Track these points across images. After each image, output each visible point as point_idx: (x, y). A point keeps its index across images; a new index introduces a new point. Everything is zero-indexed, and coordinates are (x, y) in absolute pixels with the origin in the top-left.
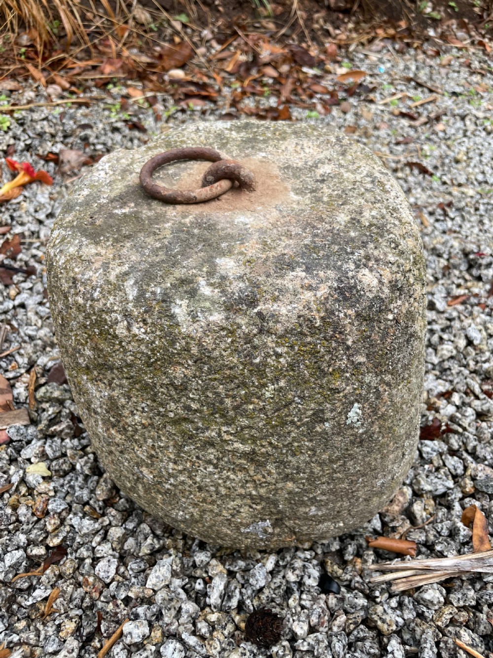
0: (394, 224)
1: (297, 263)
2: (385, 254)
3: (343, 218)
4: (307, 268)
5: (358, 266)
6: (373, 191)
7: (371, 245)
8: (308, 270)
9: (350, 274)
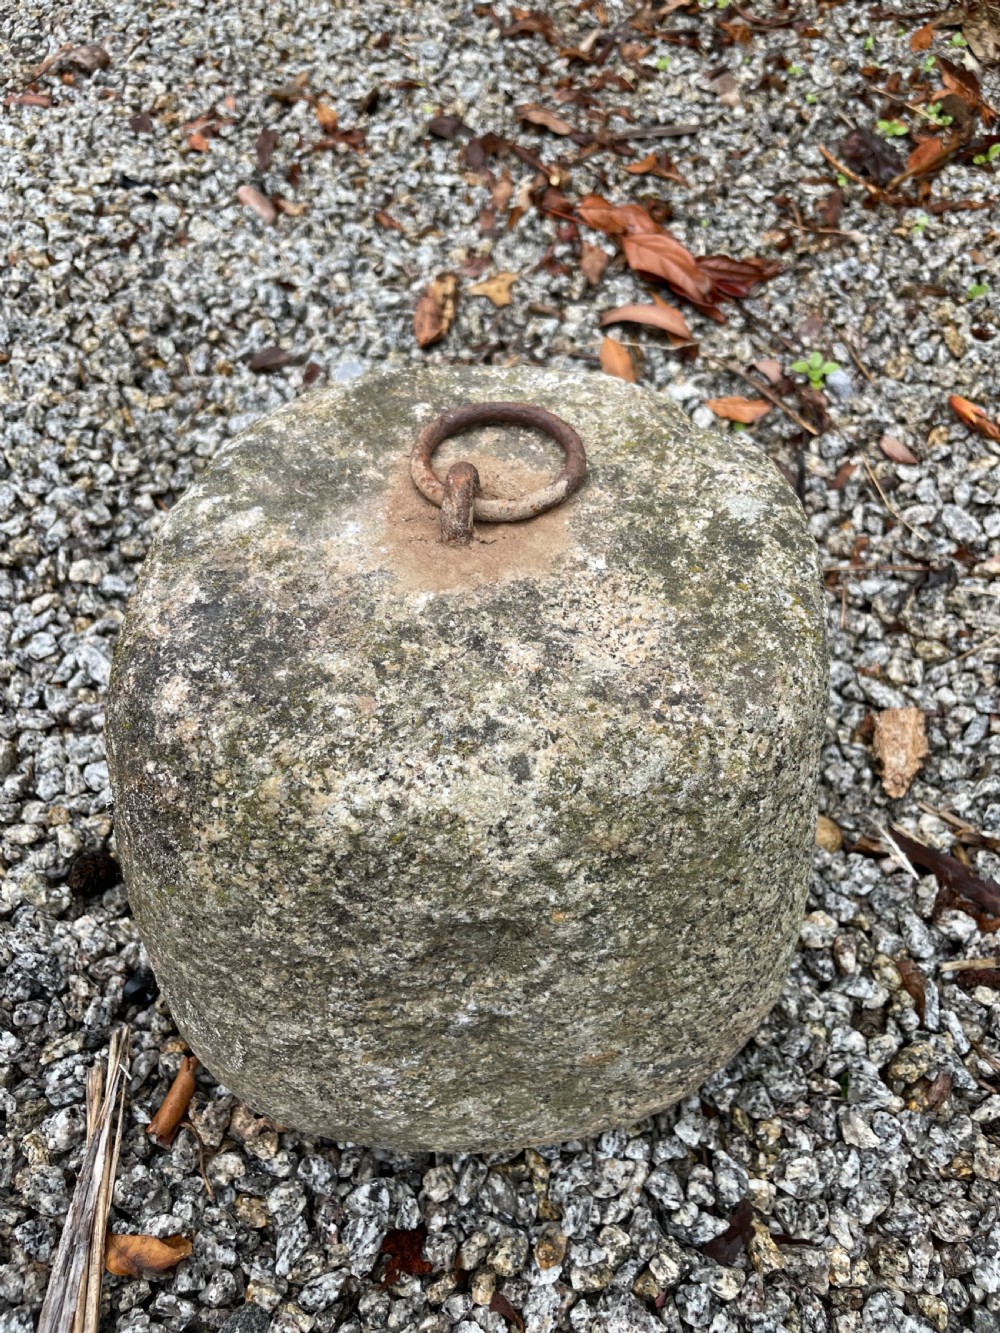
0: (308, 744)
1: (220, 595)
2: (222, 721)
3: (336, 664)
4: (205, 607)
5: (198, 676)
6: (425, 722)
7: (245, 698)
8: (198, 607)
9: (180, 664)
